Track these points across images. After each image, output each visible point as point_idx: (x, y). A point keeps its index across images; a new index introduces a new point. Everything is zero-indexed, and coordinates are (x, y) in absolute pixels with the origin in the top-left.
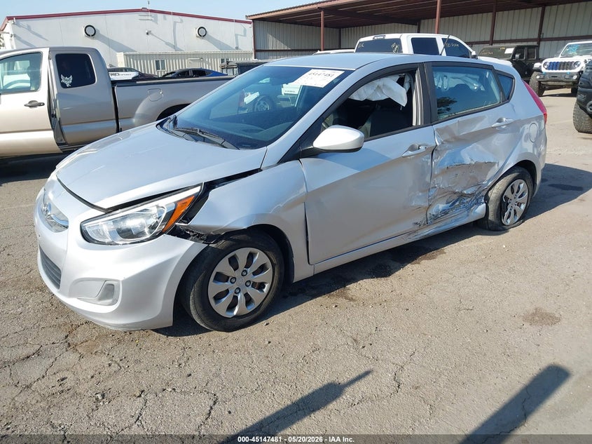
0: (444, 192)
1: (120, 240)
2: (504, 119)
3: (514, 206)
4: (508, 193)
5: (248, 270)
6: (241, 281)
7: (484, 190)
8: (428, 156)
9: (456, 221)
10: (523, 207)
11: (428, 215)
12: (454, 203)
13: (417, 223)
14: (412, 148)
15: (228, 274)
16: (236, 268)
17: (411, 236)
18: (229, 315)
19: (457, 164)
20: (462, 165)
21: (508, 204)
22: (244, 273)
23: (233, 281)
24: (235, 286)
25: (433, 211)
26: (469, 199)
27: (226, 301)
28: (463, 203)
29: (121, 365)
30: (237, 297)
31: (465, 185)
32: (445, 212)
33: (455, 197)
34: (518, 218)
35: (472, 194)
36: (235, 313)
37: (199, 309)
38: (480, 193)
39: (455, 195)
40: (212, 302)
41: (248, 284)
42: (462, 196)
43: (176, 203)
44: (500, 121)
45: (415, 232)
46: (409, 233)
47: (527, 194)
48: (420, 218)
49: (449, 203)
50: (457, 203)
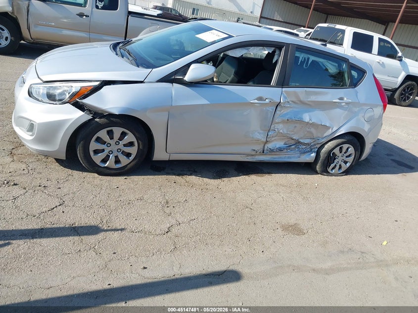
0: (282, 136)
1: (47, 100)
2: (345, 99)
3: (340, 162)
4: (337, 151)
5: (120, 142)
6: (114, 148)
7: (318, 144)
8: (273, 108)
9: (288, 158)
10: (348, 165)
11: (266, 148)
12: (291, 146)
13: (254, 150)
14: (260, 99)
15: (105, 140)
16: (112, 138)
17: (248, 157)
18: (102, 165)
19: (297, 119)
20: (301, 121)
21: (335, 159)
22: (117, 143)
23: (109, 145)
24: (110, 149)
25: (270, 146)
26: (304, 147)
27: (101, 156)
28: (298, 148)
29: (30, 172)
30: (110, 156)
31: (302, 136)
32: (280, 150)
33: (293, 142)
34: (341, 172)
35: (308, 144)
36: (106, 165)
37: (82, 155)
38: (315, 145)
39: (293, 141)
40: (92, 153)
41: (119, 151)
42: (298, 143)
43: (82, 87)
44: (341, 99)
45: (253, 155)
46: (248, 155)
47: (353, 156)
48: (259, 148)
49: (286, 144)
50: (293, 147)
